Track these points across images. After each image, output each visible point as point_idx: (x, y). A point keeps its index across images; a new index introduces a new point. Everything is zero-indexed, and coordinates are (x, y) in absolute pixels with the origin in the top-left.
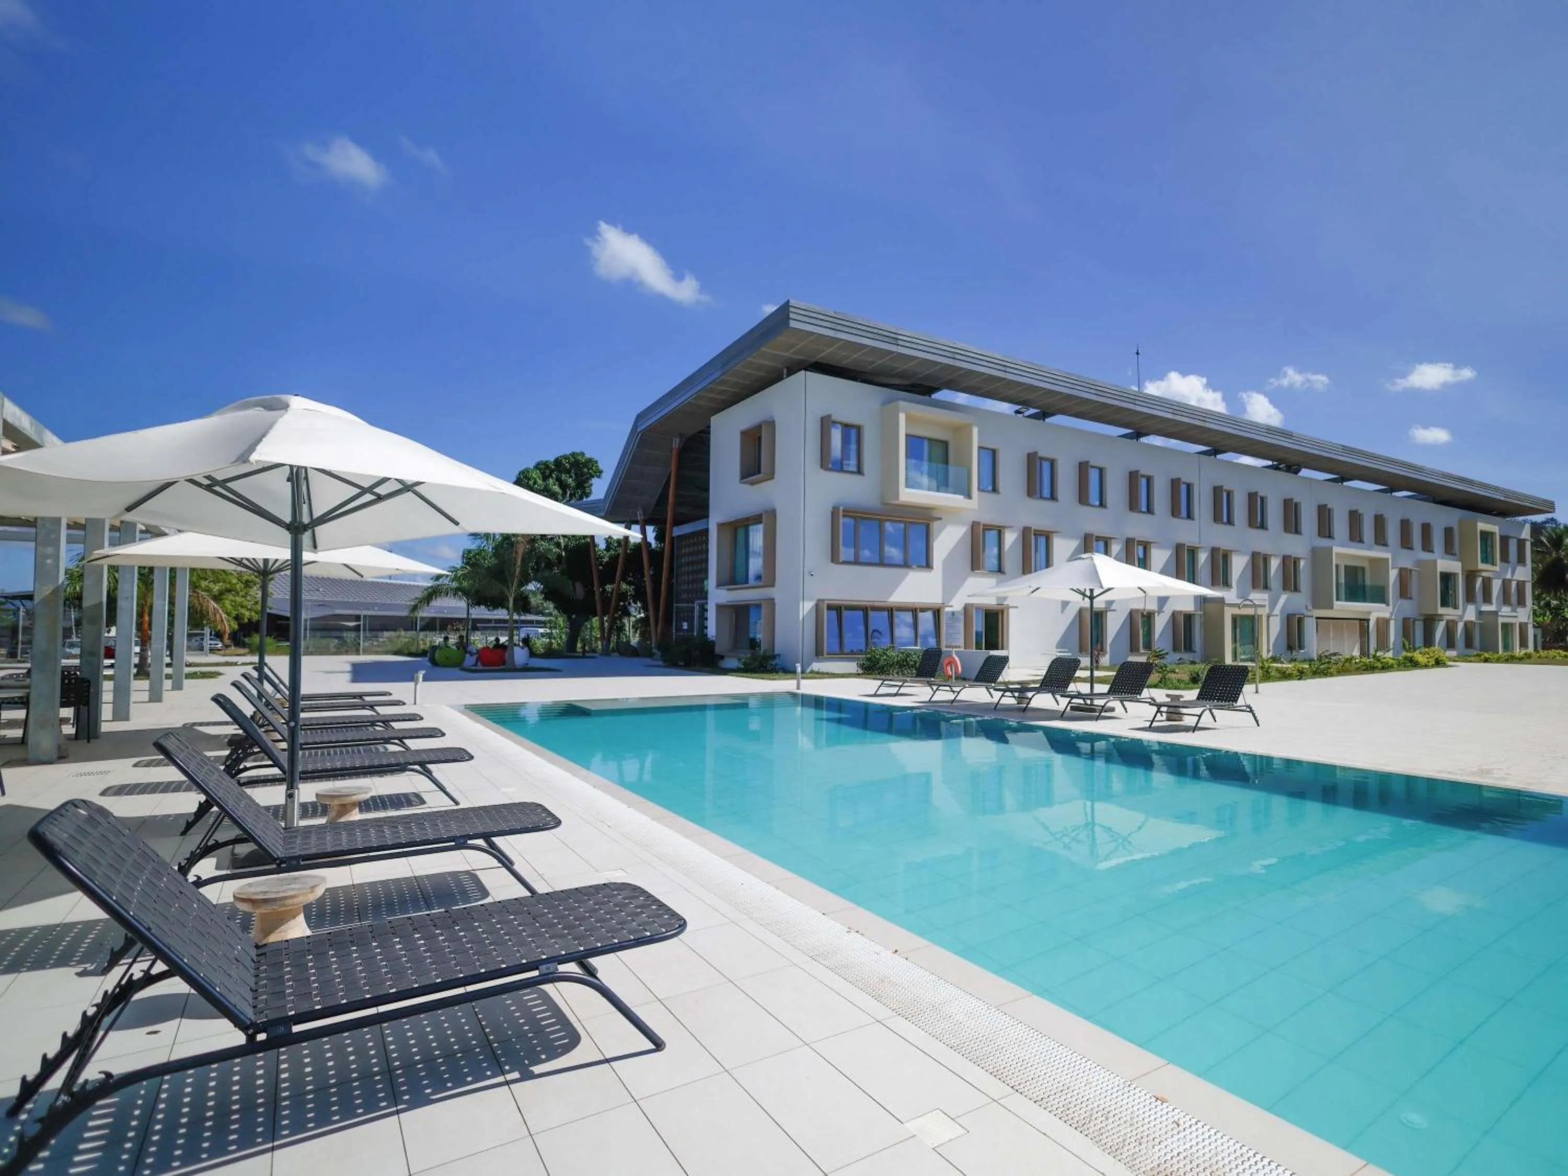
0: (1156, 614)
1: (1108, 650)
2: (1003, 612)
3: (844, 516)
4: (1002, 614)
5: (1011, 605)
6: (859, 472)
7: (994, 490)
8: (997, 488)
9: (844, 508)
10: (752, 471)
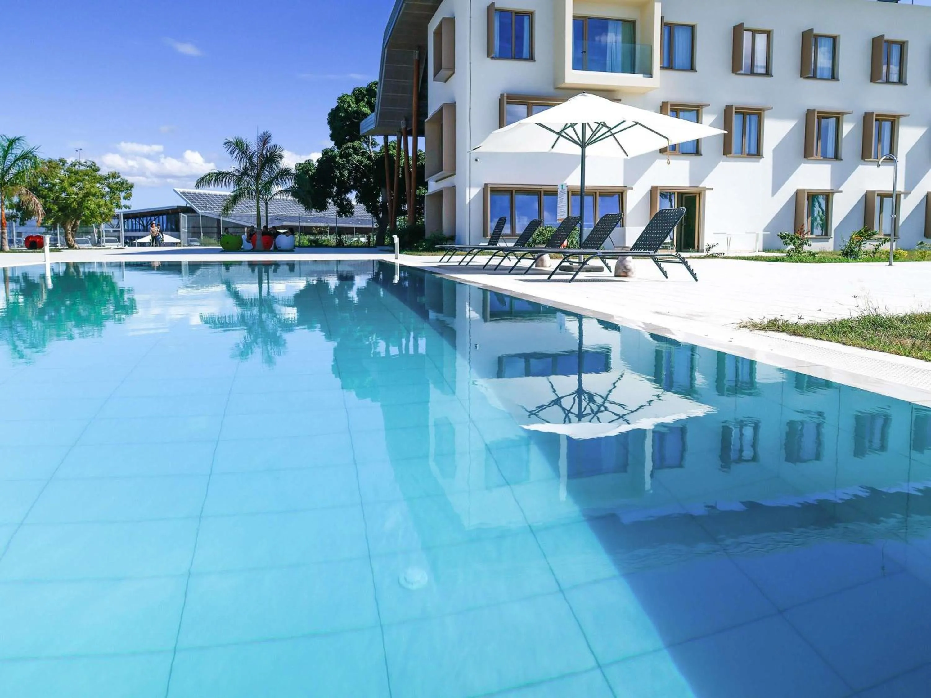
0: (902, 196)
1: (833, 236)
2: (700, 194)
4: (699, 196)
5: (707, 187)
6: (531, 58)
7: (692, 68)
8: (694, 67)
9: (507, 94)
10: (438, 68)
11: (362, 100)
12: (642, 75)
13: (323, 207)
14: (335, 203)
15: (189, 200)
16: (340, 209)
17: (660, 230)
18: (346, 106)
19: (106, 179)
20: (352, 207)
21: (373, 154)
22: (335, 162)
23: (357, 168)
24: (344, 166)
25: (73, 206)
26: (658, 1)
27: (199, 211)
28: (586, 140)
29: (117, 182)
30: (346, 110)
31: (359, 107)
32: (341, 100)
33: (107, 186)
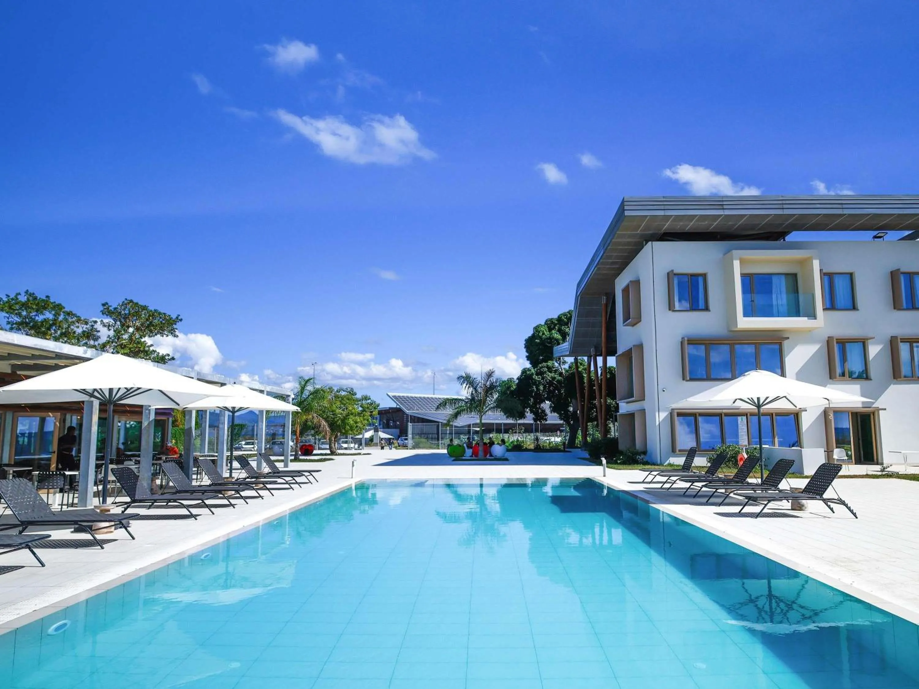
2: (874, 413)
3: (688, 344)
4: (873, 415)
5: (880, 407)
6: (707, 309)
7: (854, 307)
8: (856, 306)
9: (688, 338)
10: (627, 317)
11: (554, 328)
12: (806, 318)
13: (522, 415)
14: (531, 412)
15: (399, 402)
16: (535, 416)
17: (824, 480)
18: (541, 334)
19: (360, 401)
20: (546, 415)
21: (564, 371)
22: (533, 379)
23: (551, 383)
24: (539, 382)
25: (338, 423)
26: (816, 259)
27: (408, 411)
28: (761, 404)
29: (368, 403)
30: (540, 338)
31: (551, 334)
32: (536, 329)
33: (361, 406)
